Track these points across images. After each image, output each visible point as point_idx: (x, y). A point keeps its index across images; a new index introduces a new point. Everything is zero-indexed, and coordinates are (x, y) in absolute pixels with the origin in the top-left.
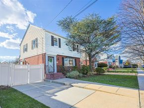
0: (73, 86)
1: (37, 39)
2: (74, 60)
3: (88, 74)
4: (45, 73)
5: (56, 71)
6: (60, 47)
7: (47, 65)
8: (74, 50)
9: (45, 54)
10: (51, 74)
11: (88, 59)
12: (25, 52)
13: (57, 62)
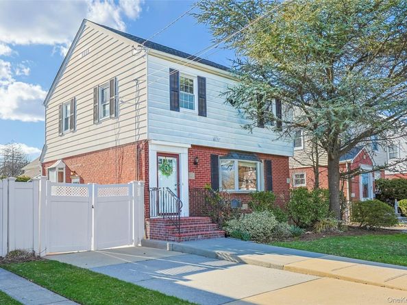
0: (242, 262)
1: (113, 84)
2: (260, 166)
3: (320, 228)
4: (147, 215)
5: (185, 212)
6: (203, 112)
7: (152, 184)
8: (261, 124)
9: (146, 142)
10: (170, 221)
11: (324, 161)
12: (68, 134)
13: (193, 176)
